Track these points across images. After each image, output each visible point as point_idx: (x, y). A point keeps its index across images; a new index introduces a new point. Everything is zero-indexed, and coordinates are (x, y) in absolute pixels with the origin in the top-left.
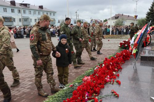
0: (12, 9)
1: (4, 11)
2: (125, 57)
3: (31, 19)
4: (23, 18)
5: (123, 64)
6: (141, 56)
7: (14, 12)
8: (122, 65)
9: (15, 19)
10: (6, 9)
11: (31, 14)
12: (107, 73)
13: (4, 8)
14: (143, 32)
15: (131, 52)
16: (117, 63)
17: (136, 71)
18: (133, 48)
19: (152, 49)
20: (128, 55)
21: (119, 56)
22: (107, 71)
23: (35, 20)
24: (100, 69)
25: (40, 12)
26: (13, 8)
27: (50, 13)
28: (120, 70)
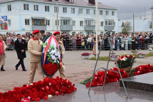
0: (46, 7)
1: (35, 10)
3: (75, 21)
4: (62, 20)
7: (48, 11)
9: (49, 21)
10: (37, 6)
11: (74, 13)
13: (34, 6)
23: (81, 23)
25: (89, 10)
26: (47, 5)
27: (106, 11)
28: (62, 94)
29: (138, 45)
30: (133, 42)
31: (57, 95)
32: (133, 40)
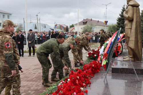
2: (94, 70)
5: (92, 77)
6: (112, 68)
8: (90, 79)
12: (73, 89)
14: (113, 40)
15: (101, 64)
16: (85, 77)
17: (107, 86)
18: (103, 58)
19: (124, 59)
20: (98, 67)
21: (88, 69)
22: (74, 87)
24: (65, 85)
27: (3, 15)
28: (89, 85)
29: (42, 40)
30: (38, 39)
31: (85, 87)
32: (38, 37)
